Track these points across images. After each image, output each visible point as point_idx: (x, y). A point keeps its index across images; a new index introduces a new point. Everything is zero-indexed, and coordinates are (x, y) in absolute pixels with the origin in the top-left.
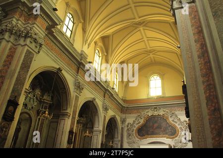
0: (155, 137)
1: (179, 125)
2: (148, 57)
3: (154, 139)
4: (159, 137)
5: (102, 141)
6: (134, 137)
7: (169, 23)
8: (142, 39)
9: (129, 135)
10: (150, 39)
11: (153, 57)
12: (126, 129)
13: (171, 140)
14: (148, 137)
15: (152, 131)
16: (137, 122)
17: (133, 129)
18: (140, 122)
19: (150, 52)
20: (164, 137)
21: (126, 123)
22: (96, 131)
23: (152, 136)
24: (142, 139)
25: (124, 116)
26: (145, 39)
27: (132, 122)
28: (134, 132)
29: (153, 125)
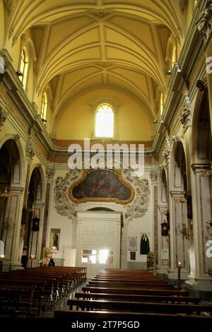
0: (99, 201)
1: (135, 185)
2: (100, 73)
3: (97, 203)
4: (104, 201)
5: (24, 206)
6: (67, 200)
7: (150, 25)
8: (98, 42)
9: (59, 196)
10: (110, 45)
11: (108, 75)
12: (53, 186)
13: (123, 206)
14: (88, 201)
15: (96, 192)
16: (72, 177)
17: (66, 188)
18: (77, 177)
19: (104, 65)
20: (113, 201)
21: (55, 178)
22: (16, 189)
23: (95, 198)
24: (79, 203)
25: (51, 165)
26: (103, 44)
27: (64, 176)
28: (67, 191)
29: (98, 182)
